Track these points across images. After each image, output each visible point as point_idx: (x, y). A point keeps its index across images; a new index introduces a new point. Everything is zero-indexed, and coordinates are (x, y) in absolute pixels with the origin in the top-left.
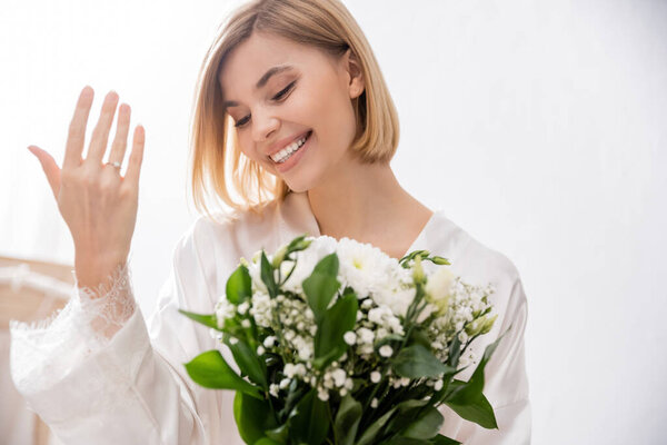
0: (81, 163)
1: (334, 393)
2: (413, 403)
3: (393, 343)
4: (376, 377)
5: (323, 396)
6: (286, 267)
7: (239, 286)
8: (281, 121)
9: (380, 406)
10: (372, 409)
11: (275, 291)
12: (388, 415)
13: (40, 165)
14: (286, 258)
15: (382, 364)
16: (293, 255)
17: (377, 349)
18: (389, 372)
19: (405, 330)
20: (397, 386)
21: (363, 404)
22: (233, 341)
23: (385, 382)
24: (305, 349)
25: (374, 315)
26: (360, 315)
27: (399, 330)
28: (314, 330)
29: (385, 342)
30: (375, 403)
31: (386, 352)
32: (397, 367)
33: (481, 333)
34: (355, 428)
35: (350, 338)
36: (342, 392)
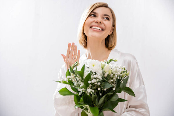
1: (91, 95)
2: (110, 93)
4: (99, 89)
5: (88, 94)
10: (101, 96)
12: (104, 97)
13: (63, 58)
15: (100, 86)
17: (97, 83)
20: (105, 90)
21: (98, 95)
23: (101, 90)
25: (95, 76)
26: (92, 76)
27: (101, 79)
29: (99, 82)
30: (101, 94)
31: (99, 84)
32: (103, 87)
33: (126, 76)
34: (97, 100)
35: (89, 82)
36: (91, 93)
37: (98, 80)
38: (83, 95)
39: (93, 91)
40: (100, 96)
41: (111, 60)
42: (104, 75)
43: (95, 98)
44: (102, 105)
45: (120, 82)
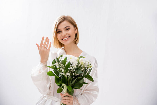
0: (42, 47)
1: (68, 77)
2: (80, 78)
3: (75, 69)
4: (73, 74)
5: (66, 77)
6: (60, 59)
7: (54, 62)
8: (67, 34)
9: (75, 78)
11: (59, 62)
12: (76, 79)
14: (60, 58)
15: (74, 72)
16: (61, 58)
17: (73, 70)
18: (75, 73)
19: (77, 67)
20: (77, 75)
21: (72, 78)
22: (54, 70)
23: (75, 75)
24: (63, 70)
25: (72, 65)
26: (70, 65)
27: (76, 67)
28: (64, 68)
29: (74, 69)
30: (74, 78)
31: (74, 70)
32: (76, 72)
33: (90, 68)
34: (71, 81)
35: (69, 69)
36: (69, 76)
37: (74, 68)
38: (63, 77)
39: (70, 75)
40: (73, 78)
41: (81, 57)
42: (78, 65)
43: (70, 80)
44: (73, 85)
45: (86, 71)
